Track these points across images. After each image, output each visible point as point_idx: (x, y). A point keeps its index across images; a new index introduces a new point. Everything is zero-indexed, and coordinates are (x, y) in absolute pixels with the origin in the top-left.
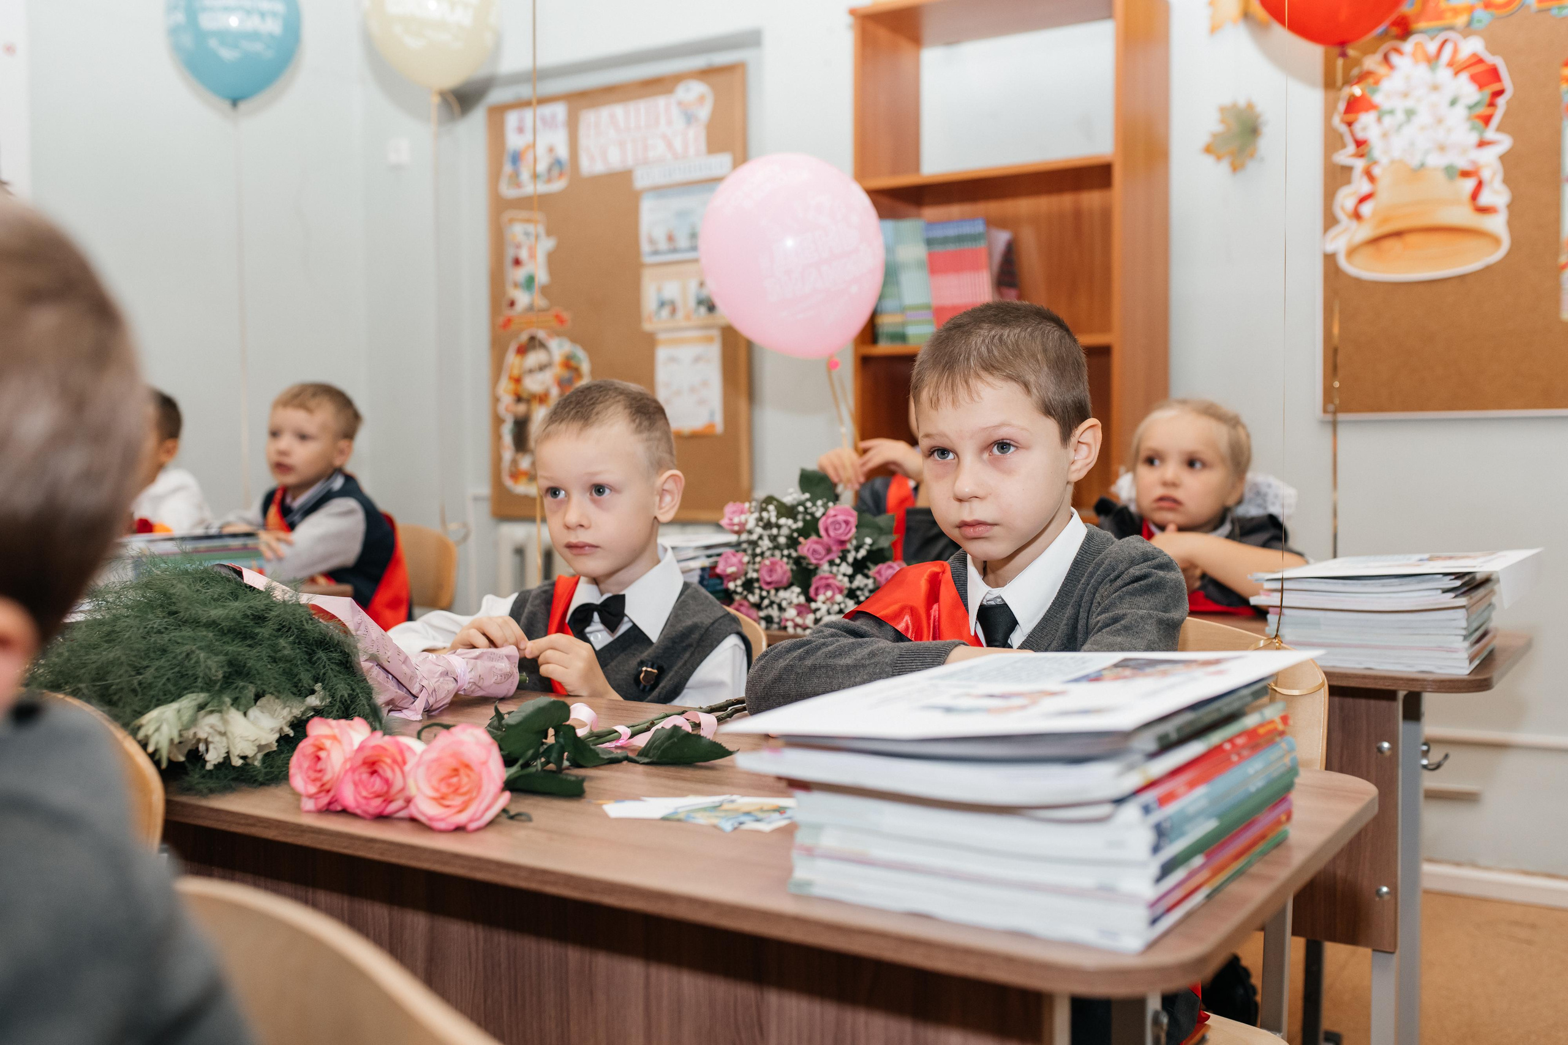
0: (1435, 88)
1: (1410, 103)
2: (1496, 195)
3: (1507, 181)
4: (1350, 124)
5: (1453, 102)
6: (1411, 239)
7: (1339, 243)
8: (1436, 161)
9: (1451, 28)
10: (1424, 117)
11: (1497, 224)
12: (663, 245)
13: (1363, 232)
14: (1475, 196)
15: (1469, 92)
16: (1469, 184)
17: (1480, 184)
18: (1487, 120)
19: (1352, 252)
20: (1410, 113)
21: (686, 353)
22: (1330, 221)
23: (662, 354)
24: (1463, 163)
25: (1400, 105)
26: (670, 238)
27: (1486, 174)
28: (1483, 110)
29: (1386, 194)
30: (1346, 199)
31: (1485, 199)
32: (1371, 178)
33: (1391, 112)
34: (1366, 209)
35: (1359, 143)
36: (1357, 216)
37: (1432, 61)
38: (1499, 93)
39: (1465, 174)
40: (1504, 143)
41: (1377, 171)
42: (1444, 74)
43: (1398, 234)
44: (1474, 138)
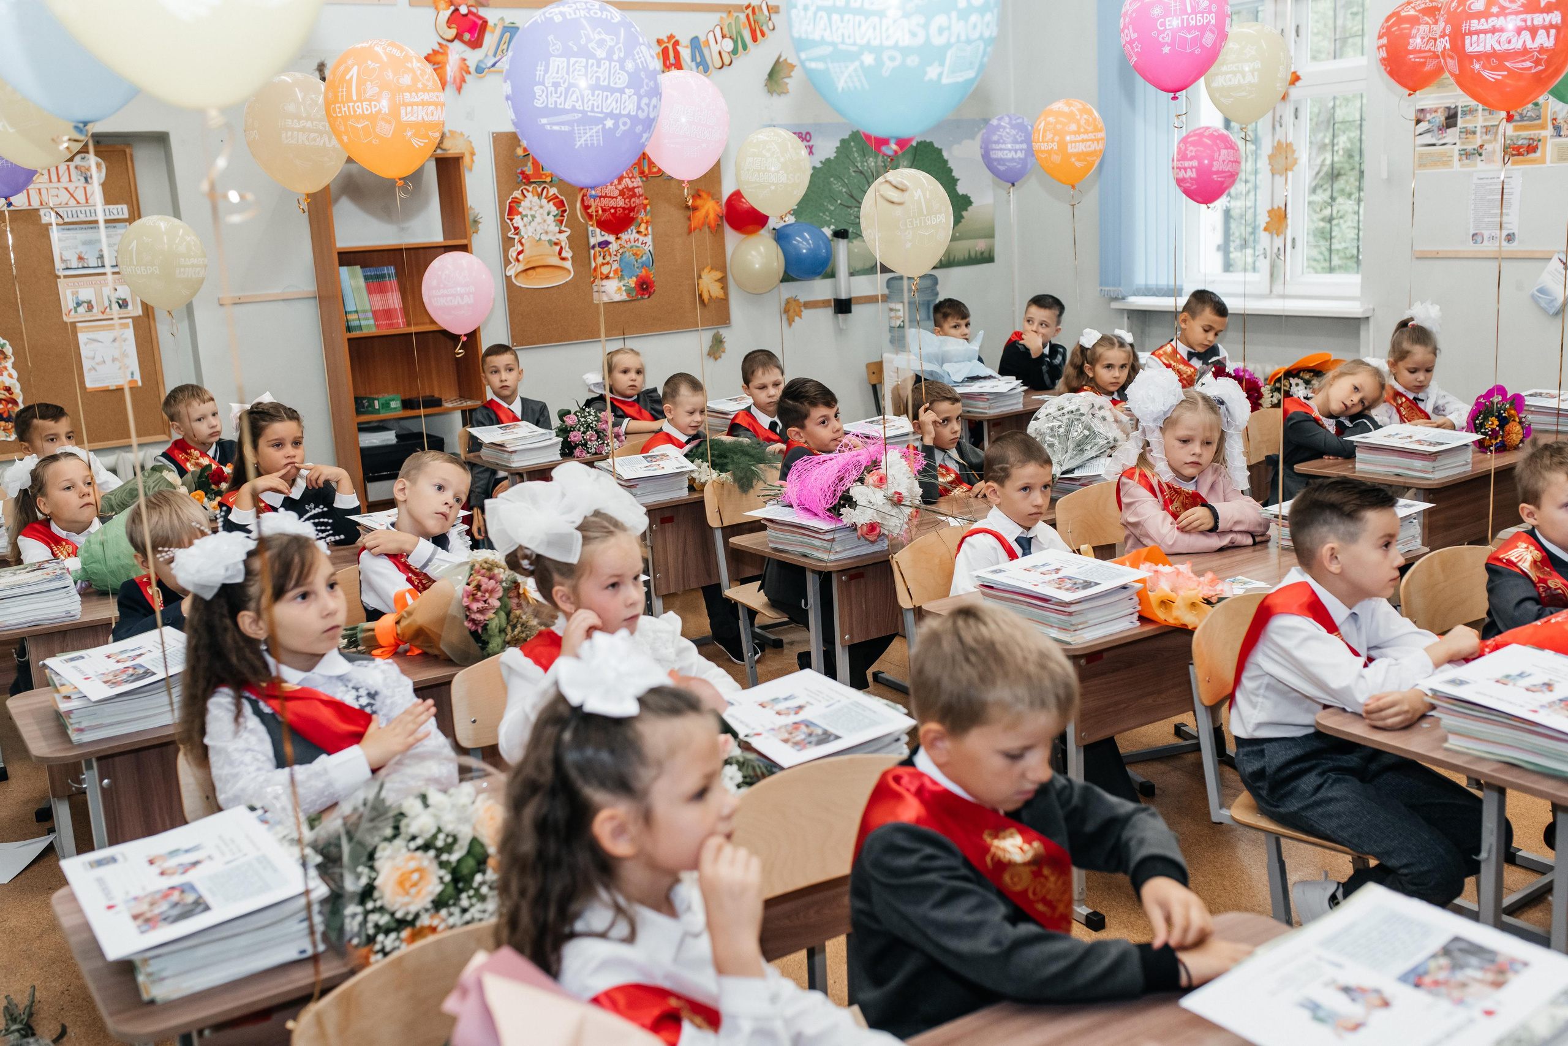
0: (541, 207)
1: (533, 212)
2: (567, 253)
3: (570, 247)
4: (511, 220)
5: (548, 214)
6: (538, 270)
7: (511, 272)
8: (544, 237)
9: (545, 182)
10: (538, 219)
11: (568, 264)
12: (74, 263)
13: (521, 267)
14: (560, 253)
15: (554, 210)
16: (558, 248)
17: (561, 248)
18: (561, 222)
19: (516, 276)
20: (533, 217)
21: (105, 336)
22: (507, 262)
23: (82, 337)
24: (554, 239)
25: (529, 213)
26: (80, 258)
27: (563, 244)
28: (559, 218)
29: (527, 252)
30: (513, 253)
31: (564, 254)
32: (522, 244)
33: (526, 216)
34: (521, 257)
35: (516, 228)
36: (518, 260)
37: (540, 196)
38: (565, 211)
39: (556, 244)
40: (569, 232)
41: (523, 241)
42: (544, 201)
43: (533, 268)
44: (557, 229)
